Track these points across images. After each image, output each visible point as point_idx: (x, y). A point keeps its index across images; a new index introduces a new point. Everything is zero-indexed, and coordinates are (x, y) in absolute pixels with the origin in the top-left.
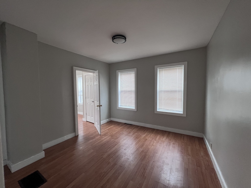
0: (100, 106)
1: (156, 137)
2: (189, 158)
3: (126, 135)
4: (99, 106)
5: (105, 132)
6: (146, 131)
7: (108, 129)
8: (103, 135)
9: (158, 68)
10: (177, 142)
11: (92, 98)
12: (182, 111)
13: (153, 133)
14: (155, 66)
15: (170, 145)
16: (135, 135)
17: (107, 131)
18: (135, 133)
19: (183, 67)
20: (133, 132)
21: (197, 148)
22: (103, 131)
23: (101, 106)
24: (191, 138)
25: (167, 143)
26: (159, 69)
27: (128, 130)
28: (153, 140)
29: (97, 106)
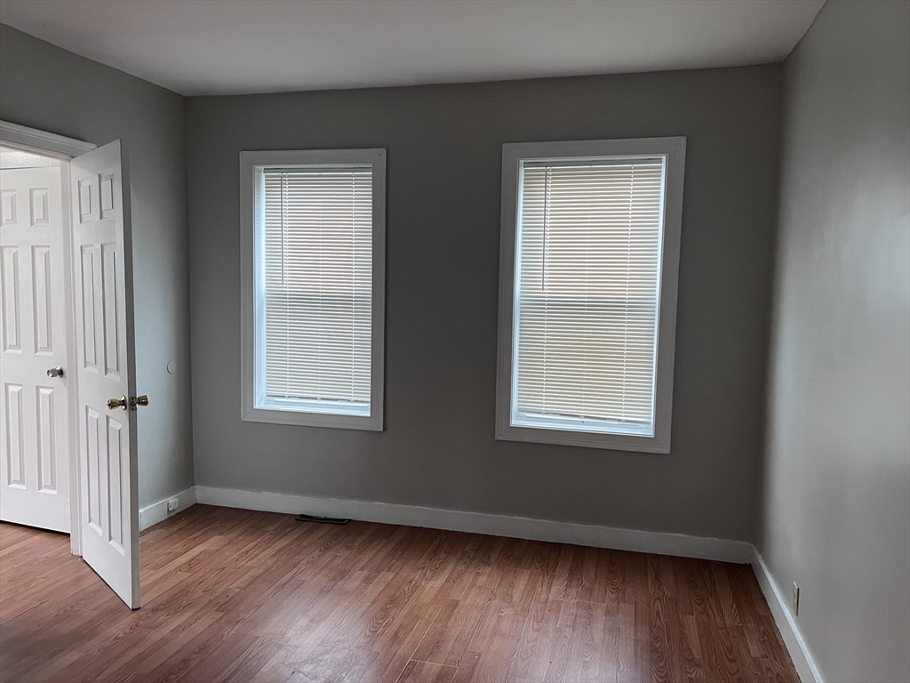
0: (133, 403)
1: (511, 586)
2: (693, 676)
3: (323, 592)
4: (123, 403)
5: (168, 585)
6: (442, 556)
7: (189, 563)
8: (155, 610)
9: (522, 161)
10: (624, 602)
11: (49, 347)
12: (652, 421)
13: (487, 564)
14: (505, 145)
15: (590, 620)
16: (383, 585)
17: (183, 576)
18: (379, 571)
19: (663, 165)
20: (362, 569)
21: (727, 623)
22: (152, 579)
23: (144, 401)
24: (695, 571)
25: (573, 611)
26: (526, 165)
27: (326, 559)
28: (495, 602)
29: (112, 405)
